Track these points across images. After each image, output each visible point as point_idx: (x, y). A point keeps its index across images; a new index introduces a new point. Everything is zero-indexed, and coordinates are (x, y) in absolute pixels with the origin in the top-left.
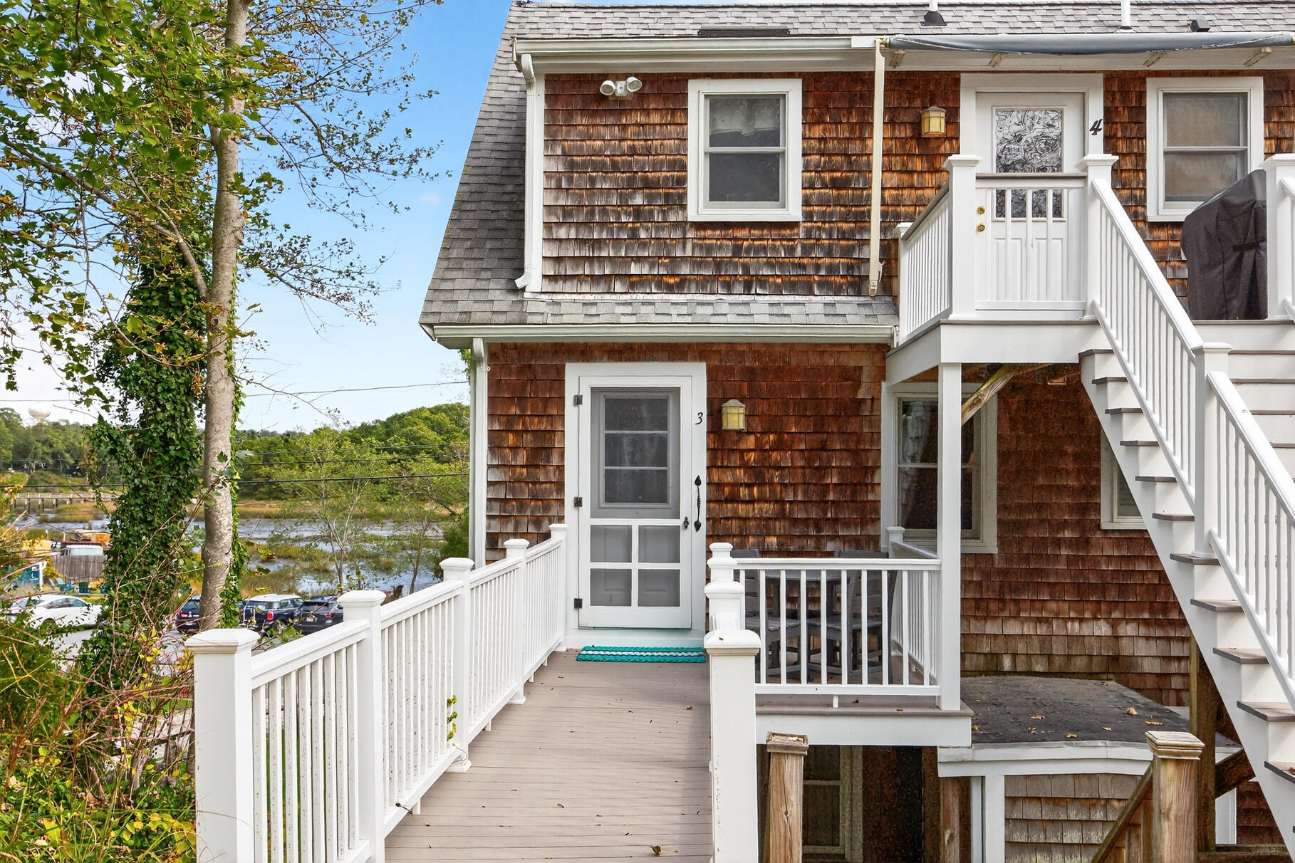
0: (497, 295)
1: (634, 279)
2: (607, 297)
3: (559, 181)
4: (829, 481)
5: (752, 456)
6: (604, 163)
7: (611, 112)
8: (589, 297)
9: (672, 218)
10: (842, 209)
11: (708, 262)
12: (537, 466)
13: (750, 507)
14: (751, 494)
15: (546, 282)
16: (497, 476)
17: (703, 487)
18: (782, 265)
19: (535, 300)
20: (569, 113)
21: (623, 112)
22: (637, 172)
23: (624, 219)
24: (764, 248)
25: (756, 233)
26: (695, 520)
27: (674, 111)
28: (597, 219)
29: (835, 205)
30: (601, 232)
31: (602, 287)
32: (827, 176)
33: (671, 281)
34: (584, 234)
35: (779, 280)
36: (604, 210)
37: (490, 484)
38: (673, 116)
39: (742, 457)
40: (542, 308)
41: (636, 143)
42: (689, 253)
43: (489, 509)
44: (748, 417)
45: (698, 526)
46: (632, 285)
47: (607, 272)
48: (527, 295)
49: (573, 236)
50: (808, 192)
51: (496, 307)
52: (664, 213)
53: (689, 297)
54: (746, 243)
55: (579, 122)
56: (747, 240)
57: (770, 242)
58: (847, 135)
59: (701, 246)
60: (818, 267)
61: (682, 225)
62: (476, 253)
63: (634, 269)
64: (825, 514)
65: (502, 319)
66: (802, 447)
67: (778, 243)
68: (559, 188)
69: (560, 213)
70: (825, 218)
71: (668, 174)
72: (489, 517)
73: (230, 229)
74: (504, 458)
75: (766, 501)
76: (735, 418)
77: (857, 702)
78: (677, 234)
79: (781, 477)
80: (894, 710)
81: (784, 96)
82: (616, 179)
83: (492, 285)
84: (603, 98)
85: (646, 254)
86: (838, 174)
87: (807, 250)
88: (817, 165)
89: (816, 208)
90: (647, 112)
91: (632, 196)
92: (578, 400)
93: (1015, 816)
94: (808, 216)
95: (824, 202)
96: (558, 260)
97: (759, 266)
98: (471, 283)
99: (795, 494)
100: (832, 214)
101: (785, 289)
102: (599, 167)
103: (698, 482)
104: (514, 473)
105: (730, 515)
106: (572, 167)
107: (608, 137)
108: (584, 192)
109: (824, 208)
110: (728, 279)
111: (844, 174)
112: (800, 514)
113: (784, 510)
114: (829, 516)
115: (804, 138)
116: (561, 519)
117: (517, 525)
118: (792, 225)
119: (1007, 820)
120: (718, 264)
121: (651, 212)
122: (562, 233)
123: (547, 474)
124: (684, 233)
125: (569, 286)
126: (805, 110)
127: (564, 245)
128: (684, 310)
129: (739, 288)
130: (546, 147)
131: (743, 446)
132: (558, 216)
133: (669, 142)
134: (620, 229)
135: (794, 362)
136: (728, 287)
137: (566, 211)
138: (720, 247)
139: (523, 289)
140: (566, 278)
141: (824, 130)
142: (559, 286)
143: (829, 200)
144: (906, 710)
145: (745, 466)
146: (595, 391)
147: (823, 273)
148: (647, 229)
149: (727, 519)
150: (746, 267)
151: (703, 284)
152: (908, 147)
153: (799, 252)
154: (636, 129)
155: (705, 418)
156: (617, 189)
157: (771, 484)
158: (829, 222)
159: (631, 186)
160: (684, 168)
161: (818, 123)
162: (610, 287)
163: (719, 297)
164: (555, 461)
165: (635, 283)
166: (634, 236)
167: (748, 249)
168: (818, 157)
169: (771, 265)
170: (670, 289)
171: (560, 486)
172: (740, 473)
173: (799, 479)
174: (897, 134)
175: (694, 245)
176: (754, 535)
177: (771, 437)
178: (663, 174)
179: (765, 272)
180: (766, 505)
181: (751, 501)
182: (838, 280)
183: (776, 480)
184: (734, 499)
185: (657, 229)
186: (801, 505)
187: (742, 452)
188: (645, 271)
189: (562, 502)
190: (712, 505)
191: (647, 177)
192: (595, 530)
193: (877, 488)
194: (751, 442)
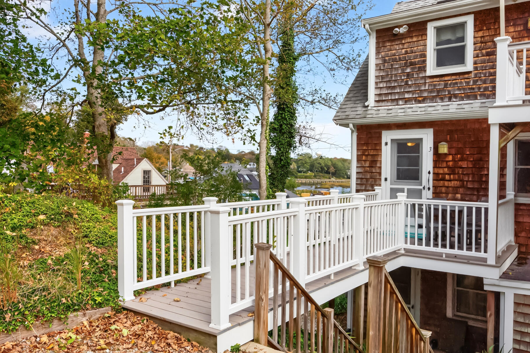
0: (360, 109)
1: (406, 99)
2: (396, 107)
3: (380, 67)
4: (483, 173)
5: (451, 163)
6: (396, 59)
7: (399, 39)
8: (390, 107)
9: (421, 75)
10: (491, 64)
11: (435, 91)
12: (373, 167)
13: (450, 183)
14: (450, 177)
15: (376, 103)
16: (360, 170)
17: (431, 175)
18: (464, 89)
19: (371, 109)
20: (384, 42)
21: (402, 39)
22: (408, 60)
23: (403, 78)
24: (456, 83)
25: (454, 77)
26: (428, 187)
27: (422, 35)
28: (393, 79)
29: (487, 63)
30: (395, 84)
31: (395, 103)
32: (484, 51)
33: (420, 99)
34: (389, 85)
35: (463, 95)
36: (396, 75)
37: (357, 173)
38: (422, 37)
39: (447, 163)
40: (373, 112)
41: (408, 49)
42: (427, 88)
43: (357, 181)
44: (449, 148)
45: (429, 189)
46: (406, 102)
47: (397, 98)
48: (369, 108)
49: (385, 86)
50: (476, 59)
51: (358, 113)
52: (417, 74)
53: (427, 104)
54: (449, 82)
55: (387, 45)
56: (450, 80)
57: (459, 80)
58: (493, 33)
59: (432, 85)
60: (479, 88)
61: (425, 78)
62: (356, 95)
63: (407, 96)
64: (481, 186)
65: (358, 116)
66: (472, 159)
67: (463, 81)
68: (380, 69)
69: (380, 78)
70: (483, 68)
71: (420, 59)
72: (357, 184)
73: (266, 95)
74: (362, 164)
75: (456, 180)
76: (444, 149)
77: (456, 256)
78: (423, 81)
79: (463, 171)
80: (466, 261)
81: (466, 22)
82: (400, 64)
83: (359, 105)
84: (395, 35)
85: (411, 90)
86: (489, 50)
87: (475, 82)
88: (480, 47)
89: (479, 65)
90: (412, 37)
91: (406, 69)
92: (386, 144)
93: (518, 311)
94: (476, 69)
95: (483, 62)
96: (380, 95)
97: (454, 90)
98: (352, 105)
99: (468, 178)
100: (486, 67)
101: (465, 99)
102: (395, 60)
103: (429, 173)
104: (365, 169)
105: (441, 185)
106: (385, 61)
107: (398, 49)
108: (389, 70)
109: (483, 64)
110: (442, 96)
111: (492, 50)
112: (470, 185)
113: (463, 184)
114: (483, 187)
115: (475, 37)
116: (380, 185)
117: (366, 187)
118: (469, 73)
119: (515, 312)
120: (438, 91)
121: (413, 74)
122: (381, 85)
123: (376, 169)
124: (425, 81)
125: (383, 104)
126: (475, 26)
127: (382, 89)
128: (423, 109)
129: (447, 100)
130: (376, 56)
131: (447, 159)
132: (380, 79)
133: (420, 47)
134: (401, 82)
135: (468, 127)
136: (442, 99)
137: (382, 77)
138: (439, 85)
139: (368, 106)
140: (383, 101)
141: (483, 33)
142: (380, 104)
143: (485, 61)
144: (471, 262)
145: (448, 167)
146: (392, 140)
147: (482, 90)
148: (411, 81)
149: (441, 187)
150: (449, 91)
151: (432, 99)
152: (521, 35)
153: (471, 83)
154: (408, 44)
155: (432, 149)
156: (400, 67)
157: (458, 173)
158: (485, 70)
159: (406, 65)
160: (425, 56)
161: (480, 30)
162: (398, 103)
163: (438, 103)
164: (378, 165)
165: (407, 101)
166: (407, 83)
167: (450, 84)
168: (480, 44)
169: (459, 89)
170: (420, 102)
171: (380, 174)
172: (446, 170)
173: (470, 172)
174: (516, 30)
175: (429, 85)
176: (451, 193)
177: (459, 156)
178: (418, 59)
179: (457, 92)
180: (456, 182)
181: (450, 180)
182: (488, 93)
183: (460, 172)
184: (443, 179)
185: (415, 80)
186: (471, 183)
187: (447, 162)
188: (411, 96)
189: (380, 179)
190: (435, 182)
191: (412, 62)
192: (392, 189)
193: (505, 176)
194: (450, 158)
